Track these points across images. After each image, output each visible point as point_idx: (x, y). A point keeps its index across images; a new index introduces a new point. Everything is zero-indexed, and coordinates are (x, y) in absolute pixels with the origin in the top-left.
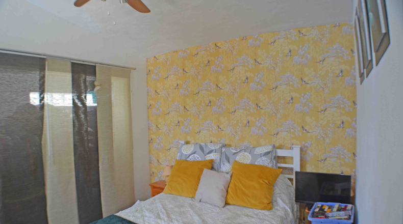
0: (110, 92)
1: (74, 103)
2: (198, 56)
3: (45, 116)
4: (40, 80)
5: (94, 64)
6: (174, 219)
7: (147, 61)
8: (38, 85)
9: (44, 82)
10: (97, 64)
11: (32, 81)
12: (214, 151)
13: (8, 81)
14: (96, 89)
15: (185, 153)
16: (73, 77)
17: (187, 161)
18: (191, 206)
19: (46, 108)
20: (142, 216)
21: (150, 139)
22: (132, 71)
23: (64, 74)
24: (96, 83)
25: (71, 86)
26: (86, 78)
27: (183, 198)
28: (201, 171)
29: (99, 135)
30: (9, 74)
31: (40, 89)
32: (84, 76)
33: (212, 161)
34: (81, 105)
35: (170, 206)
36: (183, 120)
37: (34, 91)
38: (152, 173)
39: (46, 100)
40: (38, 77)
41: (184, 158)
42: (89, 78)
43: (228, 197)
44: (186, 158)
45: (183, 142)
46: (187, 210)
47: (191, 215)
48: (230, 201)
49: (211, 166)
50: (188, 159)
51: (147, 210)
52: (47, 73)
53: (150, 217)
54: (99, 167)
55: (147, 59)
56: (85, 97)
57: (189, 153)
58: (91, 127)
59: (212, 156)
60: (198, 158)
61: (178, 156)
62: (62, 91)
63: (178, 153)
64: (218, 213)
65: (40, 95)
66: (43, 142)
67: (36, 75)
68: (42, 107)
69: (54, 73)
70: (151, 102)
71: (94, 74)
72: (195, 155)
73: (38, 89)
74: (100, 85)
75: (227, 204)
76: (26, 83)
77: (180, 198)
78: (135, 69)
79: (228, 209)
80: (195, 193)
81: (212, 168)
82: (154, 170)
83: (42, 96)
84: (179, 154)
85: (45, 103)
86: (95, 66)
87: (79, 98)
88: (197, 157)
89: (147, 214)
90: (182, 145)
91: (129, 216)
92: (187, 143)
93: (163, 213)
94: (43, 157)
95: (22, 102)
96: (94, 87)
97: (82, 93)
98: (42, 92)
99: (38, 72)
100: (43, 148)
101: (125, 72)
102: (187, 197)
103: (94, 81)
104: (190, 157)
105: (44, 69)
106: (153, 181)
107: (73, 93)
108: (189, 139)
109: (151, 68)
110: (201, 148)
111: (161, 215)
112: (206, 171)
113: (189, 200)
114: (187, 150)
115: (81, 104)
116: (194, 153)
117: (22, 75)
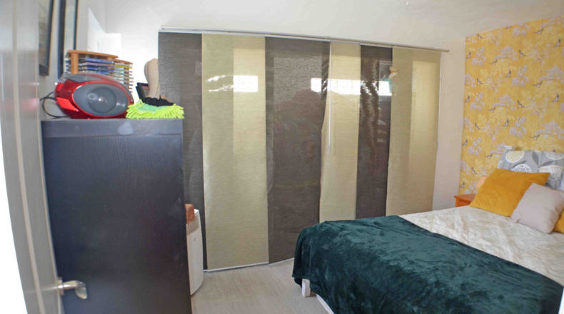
0: (410, 79)
1: (362, 91)
2: (543, 33)
3: (327, 103)
4: (323, 65)
5: (390, 47)
6: (471, 233)
7: (467, 41)
8: (321, 71)
9: (327, 67)
10: (393, 47)
11: (314, 66)
12: (553, 163)
13: (288, 67)
14: (391, 76)
15: (509, 161)
16: (362, 62)
17: (510, 171)
18: (502, 225)
19: (329, 96)
20: (430, 223)
21: (465, 141)
22: (443, 53)
23: (351, 58)
24: (391, 69)
25: (360, 72)
26: (378, 63)
27: (495, 215)
28: (527, 185)
29: (392, 129)
30: (289, 59)
31: (323, 74)
32: (376, 61)
33: (547, 175)
34: (370, 94)
35: (473, 220)
36: (514, 119)
37: (316, 76)
38: (462, 183)
39: (329, 88)
40: (320, 62)
41: (507, 167)
42: (383, 63)
43: (560, 223)
44: (510, 168)
45: (509, 147)
46: (494, 227)
47: (496, 233)
48: (561, 228)
49: (545, 181)
50: (512, 170)
51: (440, 218)
52: (331, 57)
53: (441, 225)
54: (388, 165)
55: (467, 38)
56: (377, 85)
57: (517, 161)
58: (382, 119)
59: (550, 169)
60: (528, 169)
61: (499, 164)
62: (348, 76)
63: (500, 160)
64: (538, 238)
65: (323, 82)
66: (323, 131)
67: (318, 60)
68: (324, 94)
69: (339, 57)
70: (470, 94)
71: (391, 58)
72: (524, 165)
73: (320, 74)
74: (397, 71)
75: (555, 230)
76: (308, 68)
77: (491, 215)
78: (448, 51)
79: (555, 237)
80: (512, 211)
81: (547, 184)
82: (465, 180)
83: (325, 82)
84: (501, 162)
85: (328, 90)
86: (391, 49)
87: (369, 85)
88: (526, 168)
89: (438, 222)
90: (508, 151)
91: (414, 220)
92: (518, 149)
93: (459, 225)
94: (322, 146)
95: (302, 88)
96: (389, 72)
97: (373, 79)
98: (325, 76)
99: (321, 57)
100: (322, 136)
101: (432, 55)
102: (500, 215)
103: (389, 66)
104: (516, 167)
105: (329, 54)
106: (462, 193)
107: (362, 79)
108: (520, 144)
109: (472, 50)
110: (535, 157)
111: (456, 226)
112: (534, 186)
113: (502, 219)
114: (513, 158)
115: (370, 92)
116: (524, 162)
117: (303, 60)
